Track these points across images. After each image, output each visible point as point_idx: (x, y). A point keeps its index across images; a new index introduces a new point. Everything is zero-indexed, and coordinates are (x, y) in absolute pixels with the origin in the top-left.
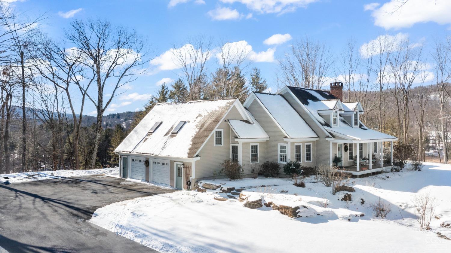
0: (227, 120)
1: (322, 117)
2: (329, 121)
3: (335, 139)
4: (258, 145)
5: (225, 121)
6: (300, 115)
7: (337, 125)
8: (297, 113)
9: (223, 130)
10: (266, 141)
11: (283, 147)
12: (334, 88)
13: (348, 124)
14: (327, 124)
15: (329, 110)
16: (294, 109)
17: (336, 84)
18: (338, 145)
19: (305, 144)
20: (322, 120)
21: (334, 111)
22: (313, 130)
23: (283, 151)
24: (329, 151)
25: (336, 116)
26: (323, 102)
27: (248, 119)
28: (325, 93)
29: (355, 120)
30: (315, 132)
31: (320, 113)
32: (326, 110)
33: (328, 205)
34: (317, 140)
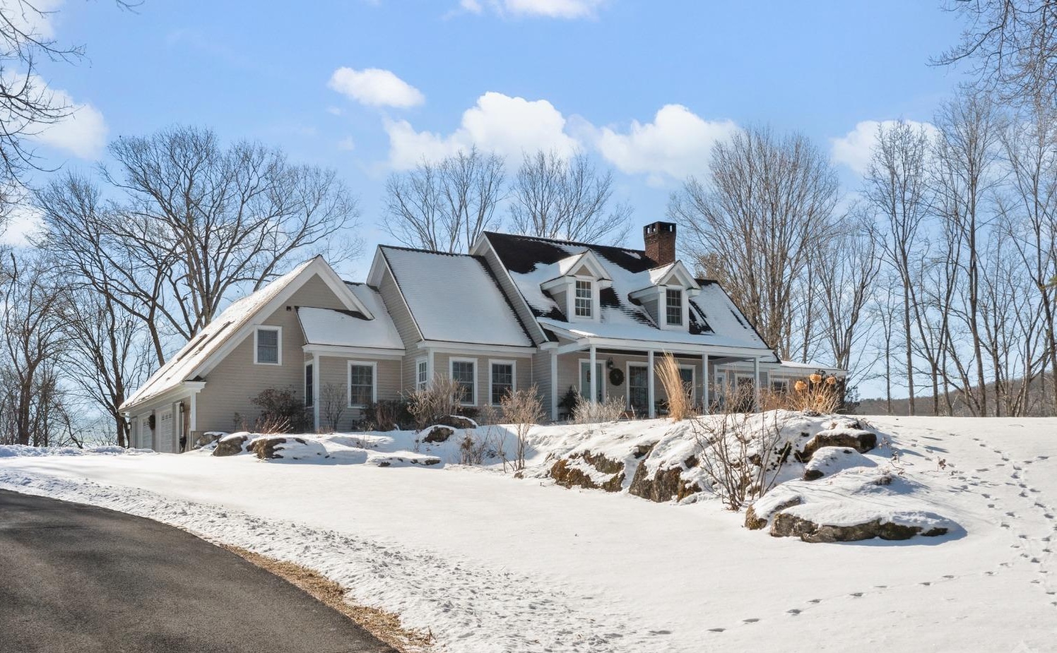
0: (293, 307)
1: (554, 300)
2: (564, 306)
3: (559, 346)
4: (374, 365)
5: (289, 308)
6: (508, 300)
7: (592, 318)
8: (501, 295)
9: (279, 329)
10: (400, 359)
11: (423, 366)
12: (649, 238)
13: (649, 321)
14: (558, 315)
15: (559, 278)
16: (500, 287)
17: (654, 230)
18: (582, 366)
19: (491, 362)
20: (545, 305)
21: (568, 279)
22: (526, 331)
23: (423, 377)
24: (550, 378)
25: (589, 295)
26: (560, 262)
27: (357, 308)
28: (631, 254)
29: (668, 309)
30: (529, 336)
31: (549, 289)
32: (555, 279)
33: (375, 447)
34: (534, 355)
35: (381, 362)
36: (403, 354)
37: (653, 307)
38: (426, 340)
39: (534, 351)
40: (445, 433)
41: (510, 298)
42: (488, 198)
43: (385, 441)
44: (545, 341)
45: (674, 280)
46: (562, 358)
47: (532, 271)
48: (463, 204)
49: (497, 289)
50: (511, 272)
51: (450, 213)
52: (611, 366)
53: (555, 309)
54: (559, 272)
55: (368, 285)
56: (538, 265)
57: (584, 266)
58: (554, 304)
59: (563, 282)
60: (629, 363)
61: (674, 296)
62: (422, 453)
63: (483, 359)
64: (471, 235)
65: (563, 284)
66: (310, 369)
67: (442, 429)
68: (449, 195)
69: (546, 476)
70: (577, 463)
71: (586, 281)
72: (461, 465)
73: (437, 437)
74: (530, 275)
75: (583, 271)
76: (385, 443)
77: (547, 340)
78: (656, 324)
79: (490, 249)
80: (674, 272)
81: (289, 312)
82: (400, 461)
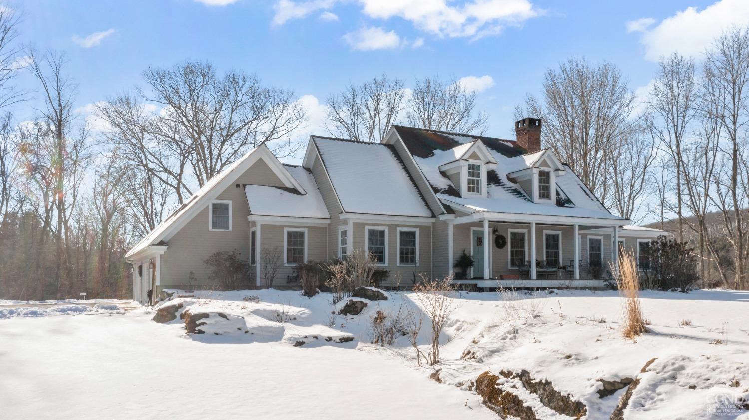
0: (241, 185)
1: (450, 179)
2: (459, 185)
3: (455, 217)
4: (306, 231)
5: (238, 185)
6: (412, 179)
7: (481, 194)
8: (407, 175)
9: (230, 202)
10: (327, 226)
11: (344, 234)
12: (520, 130)
13: (524, 196)
14: (453, 191)
15: (455, 161)
16: (406, 168)
17: (525, 124)
18: (473, 234)
19: (399, 229)
20: (443, 183)
21: (462, 163)
22: (427, 204)
23: (344, 242)
24: (448, 244)
25: (478, 175)
26: (454, 149)
27: (293, 185)
28: (506, 143)
29: (540, 186)
30: (430, 208)
31: (446, 170)
32: (452, 162)
33: (294, 320)
34: (433, 223)
35: (310, 229)
36: (328, 222)
37: (528, 183)
38: (346, 213)
39: (433, 220)
40: (359, 306)
41: (414, 177)
42: (393, 108)
43: (303, 313)
44: (443, 214)
45: (544, 163)
46: (457, 227)
47: (432, 156)
48: (377, 112)
49: (404, 170)
50: (416, 157)
51: (368, 118)
52: (497, 233)
53: (450, 187)
54: (455, 157)
55: (303, 167)
56: (435, 151)
57: (474, 152)
58: (449, 182)
59: (458, 165)
60: (510, 231)
61: (544, 176)
62: (337, 328)
63: (393, 227)
64: (382, 133)
65: (459, 166)
66: (254, 234)
67: (357, 302)
68: (367, 107)
69: (470, 388)
70: (512, 384)
71: (476, 164)
72: (374, 345)
73: (352, 309)
74: (430, 159)
75: (474, 156)
76: (303, 316)
77: (445, 212)
78: (530, 199)
79: (398, 138)
80: (545, 157)
81: (238, 189)
82: (315, 339)
